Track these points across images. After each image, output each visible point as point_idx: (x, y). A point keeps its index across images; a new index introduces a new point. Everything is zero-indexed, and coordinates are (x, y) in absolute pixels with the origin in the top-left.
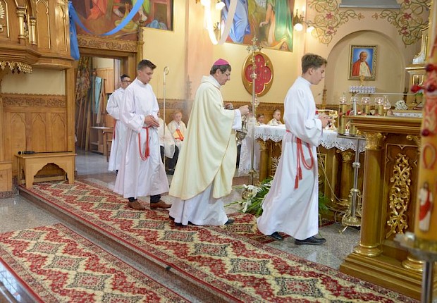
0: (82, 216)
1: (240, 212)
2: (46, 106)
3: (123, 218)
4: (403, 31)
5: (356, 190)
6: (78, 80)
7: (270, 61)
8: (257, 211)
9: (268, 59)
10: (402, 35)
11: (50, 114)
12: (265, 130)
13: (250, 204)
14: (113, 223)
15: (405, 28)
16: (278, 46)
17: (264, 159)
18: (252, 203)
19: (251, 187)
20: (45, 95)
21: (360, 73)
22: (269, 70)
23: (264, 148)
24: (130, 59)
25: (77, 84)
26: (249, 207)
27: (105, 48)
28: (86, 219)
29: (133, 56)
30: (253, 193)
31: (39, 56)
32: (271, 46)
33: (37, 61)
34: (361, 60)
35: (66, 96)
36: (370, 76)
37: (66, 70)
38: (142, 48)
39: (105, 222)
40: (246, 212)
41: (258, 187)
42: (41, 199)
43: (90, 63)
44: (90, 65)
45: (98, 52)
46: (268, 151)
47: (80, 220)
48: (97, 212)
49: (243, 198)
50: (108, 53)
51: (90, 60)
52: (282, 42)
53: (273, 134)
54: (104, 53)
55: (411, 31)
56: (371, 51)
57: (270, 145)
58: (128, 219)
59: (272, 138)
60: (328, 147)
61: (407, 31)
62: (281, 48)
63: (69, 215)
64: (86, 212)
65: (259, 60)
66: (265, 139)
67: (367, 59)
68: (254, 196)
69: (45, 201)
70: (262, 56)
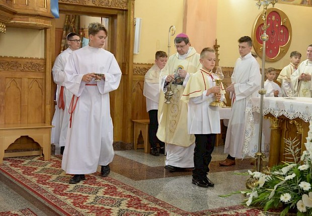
0: (53, 201)
1: (243, 206)
2: (22, 71)
3: (101, 206)
6: (63, 41)
7: (288, 19)
8: (264, 205)
9: (285, 16)
11: (26, 80)
12: (277, 103)
13: (256, 196)
14: (87, 211)
17: (275, 139)
18: (259, 194)
19: (257, 174)
20: (22, 58)
22: (286, 30)
23: (275, 126)
24: (119, 17)
25: (63, 45)
26: (254, 199)
27: (91, 4)
28: (58, 205)
29: (123, 14)
30: (259, 182)
31: (15, 13)
33: (12, 19)
35: (45, 60)
37: (45, 29)
38: (133, 5)
39: (79, 209)
40: (251, 205)
41: (266, 174)
42: (10, 178)
43: (77, 22)
44: (77, 25)
45: (83, 10)
46: (280, 130)
47: (50, 206)
48: (71, 196)
49: (248, 188)
50: (94, 11)
51: (77, 19)
53: (287, 108)
54: (89, 10)
57: (283, 122)
58: (106, 207)
59: (285, 114)
62: (302, 3)
63: (39, 198)
64: (59, 196)
65: (273, 18)
66: (277, 115)
68: (261, 186)
69: (14, 181)
70: (278, 13)
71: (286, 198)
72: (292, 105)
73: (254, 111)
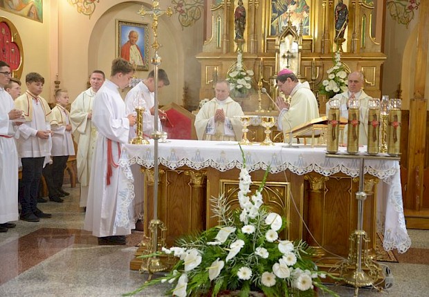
4: (179, 9)
5: (363, 233)
7: (18, 35)
10: (178, 13)
12: (173, 150)
15: (180, 5)
16: (25, 11)
21: (130, 59)
32: (17, 10)
34: (131, 42)
36: (142, 64)
52: (30, 5)
53: (191, 156)
55: (187, 9)
56: (143, 31)
59: (188, 164)
60: (300, 172)
61: (184, 8)
62: (29, 15)
65: (4, 31)
67: (138, 42)
70: (5, 23)
71: (244, 273)
72: (198, 151)
73: (133, 162)
